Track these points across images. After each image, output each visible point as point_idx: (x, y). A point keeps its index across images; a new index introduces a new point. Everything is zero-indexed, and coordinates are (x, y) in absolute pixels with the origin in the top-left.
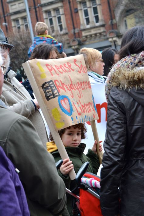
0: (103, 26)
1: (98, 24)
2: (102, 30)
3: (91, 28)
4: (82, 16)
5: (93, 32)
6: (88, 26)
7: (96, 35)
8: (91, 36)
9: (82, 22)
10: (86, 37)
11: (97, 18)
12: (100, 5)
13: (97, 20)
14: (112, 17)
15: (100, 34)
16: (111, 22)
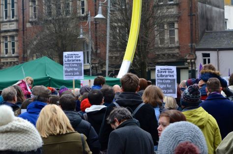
0: (17, 57)
1: (13, 55)
2: (16, 60)
3: (8, 57)
4: (3, 47)
5: (9, 60)
6: (6, 56)
7: (11, 62)
8: (7, 63)
9: (2, 52)
10: (4, 63)
11: (14, 50)
12: (17, 41)
13: (14, 52)
14: (25, 52)
15: (14, 62)
16: (24, 55)
